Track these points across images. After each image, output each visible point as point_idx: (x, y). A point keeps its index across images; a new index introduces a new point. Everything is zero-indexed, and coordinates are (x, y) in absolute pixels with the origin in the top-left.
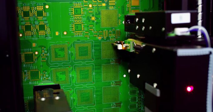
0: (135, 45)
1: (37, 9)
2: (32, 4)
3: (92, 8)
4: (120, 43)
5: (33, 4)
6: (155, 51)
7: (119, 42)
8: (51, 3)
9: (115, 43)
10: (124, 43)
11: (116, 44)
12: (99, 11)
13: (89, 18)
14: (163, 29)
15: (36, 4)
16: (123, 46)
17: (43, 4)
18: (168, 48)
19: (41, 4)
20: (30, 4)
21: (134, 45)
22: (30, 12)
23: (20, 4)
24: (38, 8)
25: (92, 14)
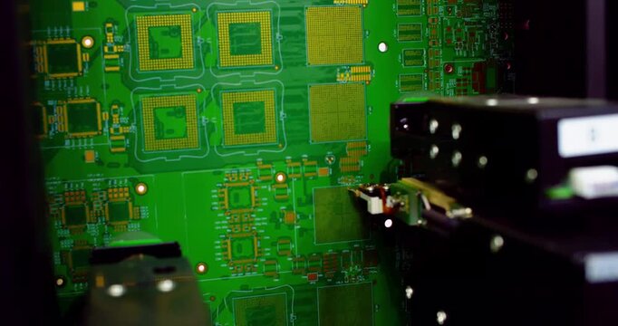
0: (428, 207)
1: (108, 199)
2: (92, 183)
3: (286, 185)
4: (376, 193)
5: (97, 182)
6: (503, 248)
7: (371, 189)
8: (152, 175)
9: (361, 190)
10: (389, 193)
11: (364, 196)
12: (308, 192)
13: (278, 217)
14: (532, 175)
15: (107, 181)
16: (384, 203)
17: (130, 180)
18: (551, 246)
19: (123, 180)
20: (85, 183)
21: (424, 207)
22: (87, 208)
23: (53, 185)
24: (113, 193)
25: (287, 204)
